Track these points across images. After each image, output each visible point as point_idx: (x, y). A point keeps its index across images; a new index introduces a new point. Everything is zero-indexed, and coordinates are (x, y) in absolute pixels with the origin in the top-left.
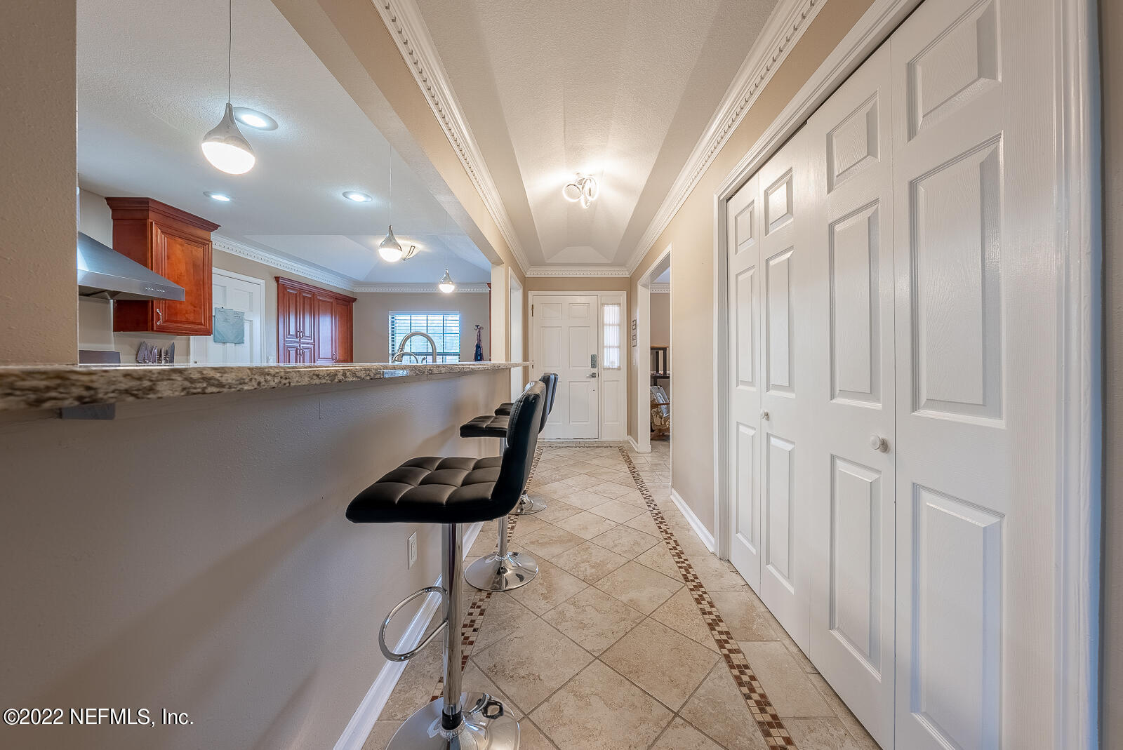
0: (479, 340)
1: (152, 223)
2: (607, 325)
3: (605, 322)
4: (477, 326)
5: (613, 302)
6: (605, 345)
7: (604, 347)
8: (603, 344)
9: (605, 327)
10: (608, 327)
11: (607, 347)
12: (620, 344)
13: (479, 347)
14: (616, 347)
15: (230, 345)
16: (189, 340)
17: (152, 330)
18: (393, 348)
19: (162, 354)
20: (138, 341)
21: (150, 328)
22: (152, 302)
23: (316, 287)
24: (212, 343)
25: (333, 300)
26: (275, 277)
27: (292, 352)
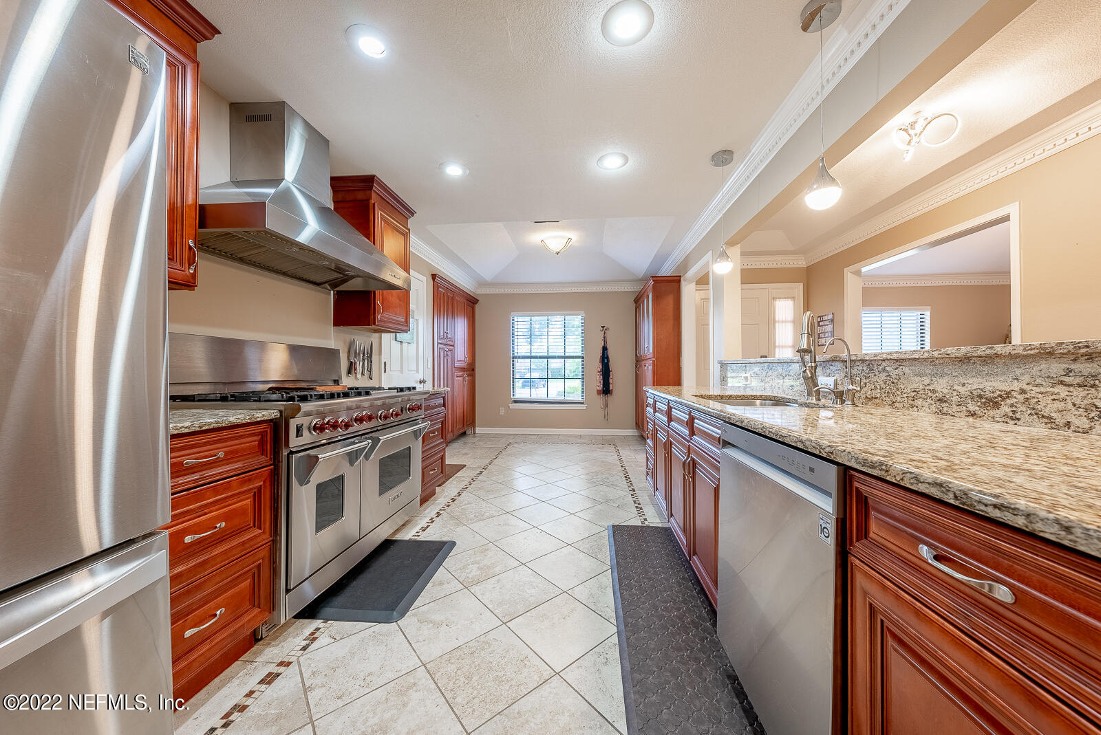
0: (605, 341)
1: (374, 204)
2: (779, 322)
3: (777, 319)
4: (603, 327)
5: (790, 296)
6: (777, 344)
7: (775, 347)
8: (775, 343)
9: (777, 325)
10: (780, 324)
11: (779, 346)
12: (794, 343)
13: (607, 349)
14: (790, 347)
15: (405, 345)
16: (380, 338)
17: (374, 324)
18: (513, 351)
19: (366, 353)
20: (349, 337)
21: (372, 322)
22: (374, 292)
23: (456, 287)
24: (393, 342)
25: (465, 301)
26: (432, 275)
27: (442, 353)
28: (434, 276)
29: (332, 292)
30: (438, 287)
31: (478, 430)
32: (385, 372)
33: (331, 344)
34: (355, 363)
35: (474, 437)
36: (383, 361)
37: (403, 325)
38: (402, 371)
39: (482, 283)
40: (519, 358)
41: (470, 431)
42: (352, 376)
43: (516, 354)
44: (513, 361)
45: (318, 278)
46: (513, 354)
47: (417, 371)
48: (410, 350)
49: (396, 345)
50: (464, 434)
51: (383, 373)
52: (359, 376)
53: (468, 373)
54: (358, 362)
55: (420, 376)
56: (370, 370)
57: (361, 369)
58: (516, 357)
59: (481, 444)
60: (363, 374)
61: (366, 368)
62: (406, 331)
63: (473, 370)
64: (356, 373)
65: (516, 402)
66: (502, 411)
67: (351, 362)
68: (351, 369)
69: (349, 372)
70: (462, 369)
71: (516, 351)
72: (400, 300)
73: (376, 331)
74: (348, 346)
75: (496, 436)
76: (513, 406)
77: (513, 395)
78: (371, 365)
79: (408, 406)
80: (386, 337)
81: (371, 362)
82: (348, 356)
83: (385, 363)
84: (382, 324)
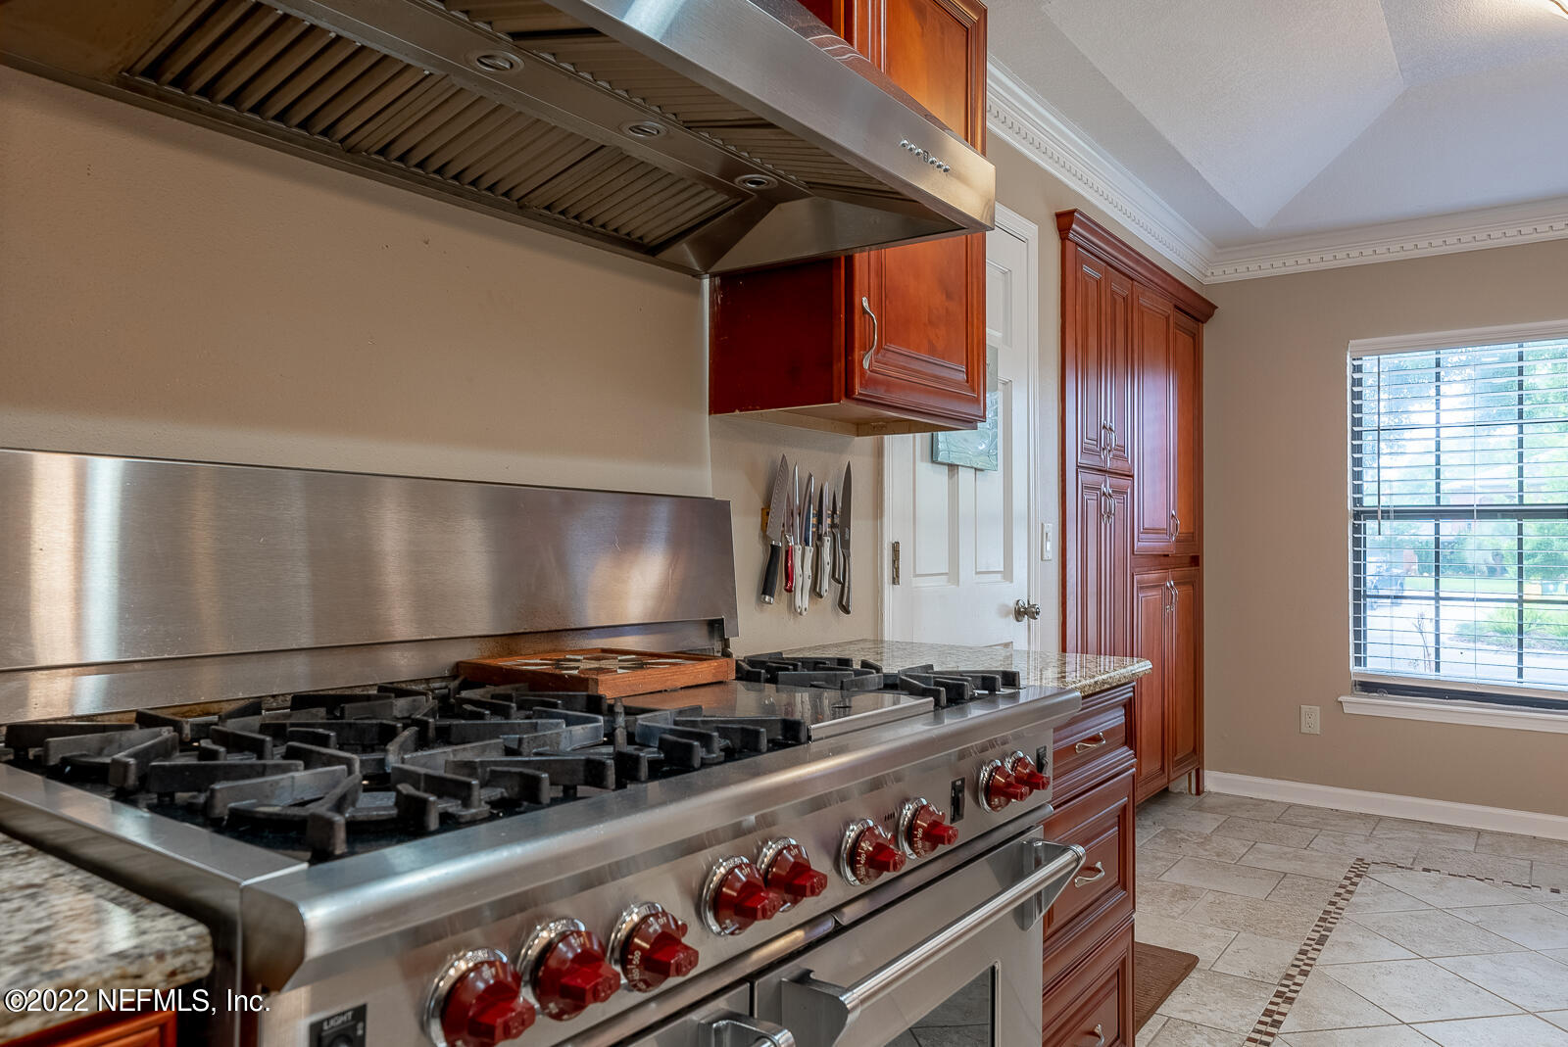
15: (965, 476)
16: (879, 453)
17: (849, 393)
18: (1358, 489)
19: (827, 511)
20: (764, 454)
21: (839, 385)
22: (850, 260)
23: (1140, 258)
24: (925, 468)
25: (1169, 310)
26: (1059, 216)
27: (1092, 504)
28: (1065, 221)
29: (706, 282)
30: (1079, 261)
31: (1212, 781)
32: (895, 580)
33: (705, 481)
34: (789, 553)
35: (1199, 808)
36: (888, 540)
37: (959, 397)
38: (953, 574)
39: (1234, 241)
40: (1386, 514)
41: (1182, 784)
42: (777, 603)
43: (1369, 502)
44: (1357, 529)
45: (648, 220)
46: (1358, 501)
47: (1007, 574)
48: (982, 493)
49: (933, 479)
50: (1163, 795)
51: (888, 590)
52: (803, 600)
53: (1178, 572)
54: (798, 549)
55: (1017, 591)
56: (841, 580)
57: (808, 571)
58: (1372, 514)
59: (1237, 847)
60: (816, 592)
61: (828, 569)
62: (970, 422)
63: (1196, 561)
64: (789, 591)
65: (1368, 687)
66: (1312, 719)
67: (775, 550)
68: (774, 575)
69: (767, 588)
70: (1161, 560)
71: (1369, 488)
72: (949, 296)
73: (862, 427)
74: (762, 487)
75: (1288, 815)
76: (1358, 705)
77: (1358, 661)
78: (846, 557)
79: (984, 775)
80: (902, 450)
81: (846, 544)
82: (764, 526)
83: (895, 548)
84: (880, 393)
